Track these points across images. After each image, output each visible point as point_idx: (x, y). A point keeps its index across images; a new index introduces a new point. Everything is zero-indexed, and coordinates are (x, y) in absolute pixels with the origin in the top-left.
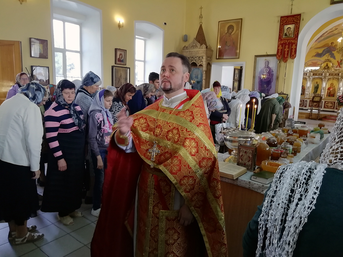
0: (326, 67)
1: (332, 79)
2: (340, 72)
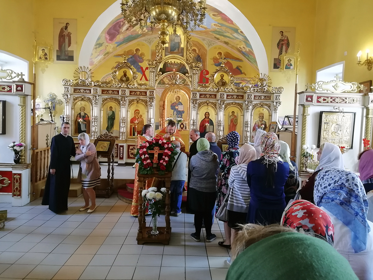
0: (124, 79)
1: (136, 102)
2: (148, 89)
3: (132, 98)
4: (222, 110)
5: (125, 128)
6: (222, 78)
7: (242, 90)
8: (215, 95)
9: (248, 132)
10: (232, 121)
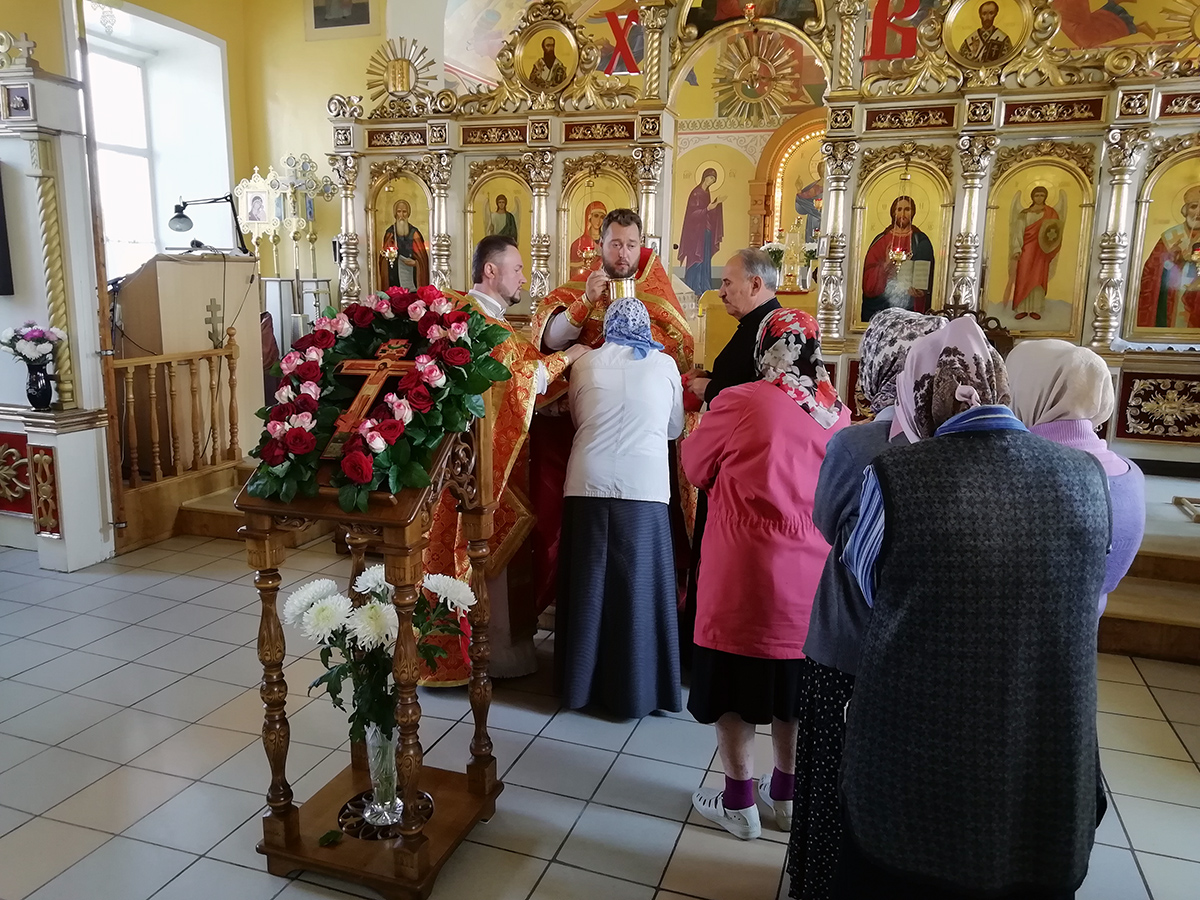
2: (637, 110)
3: (575, 156)
4: (977, 181)
5: (546, 282)
6: (988, 24)
7: (1095, 74)
8: (948, 113)
9: (1115, 286)
10: (1030, 236)
